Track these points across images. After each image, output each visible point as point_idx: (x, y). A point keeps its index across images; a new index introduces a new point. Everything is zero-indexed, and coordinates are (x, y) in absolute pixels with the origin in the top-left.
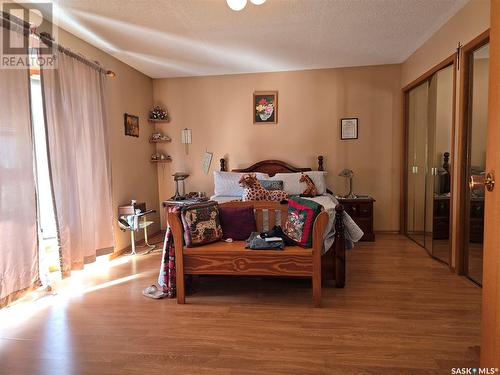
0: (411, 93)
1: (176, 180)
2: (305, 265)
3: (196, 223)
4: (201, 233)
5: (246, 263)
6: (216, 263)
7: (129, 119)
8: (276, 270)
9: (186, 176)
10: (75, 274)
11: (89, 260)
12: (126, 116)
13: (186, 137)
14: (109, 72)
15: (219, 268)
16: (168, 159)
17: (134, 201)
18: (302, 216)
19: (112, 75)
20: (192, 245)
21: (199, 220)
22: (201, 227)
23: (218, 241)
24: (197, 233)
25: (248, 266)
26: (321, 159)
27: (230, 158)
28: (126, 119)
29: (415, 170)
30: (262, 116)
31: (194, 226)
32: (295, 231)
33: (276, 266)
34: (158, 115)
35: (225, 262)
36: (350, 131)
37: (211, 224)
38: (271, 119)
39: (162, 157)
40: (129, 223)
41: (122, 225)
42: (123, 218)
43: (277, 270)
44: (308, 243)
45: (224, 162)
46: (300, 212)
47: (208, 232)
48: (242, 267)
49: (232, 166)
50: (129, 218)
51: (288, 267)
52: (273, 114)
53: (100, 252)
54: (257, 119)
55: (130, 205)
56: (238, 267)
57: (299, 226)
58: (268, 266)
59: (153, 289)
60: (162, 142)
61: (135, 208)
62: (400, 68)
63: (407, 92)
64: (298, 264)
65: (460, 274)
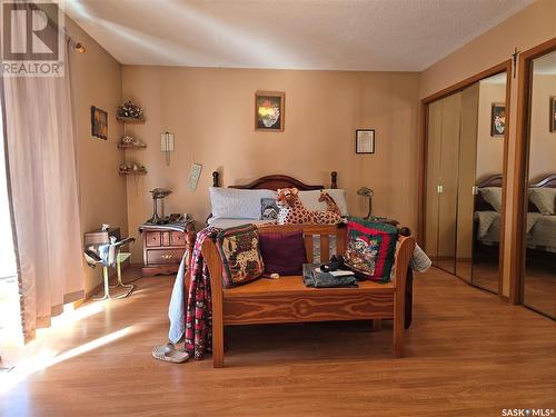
0: (431, 105)
1: (155, 198)
2: (384, 305)
3: (236, 254)
4: (243, 268)
5: (309, 306)
6: (268, 308)
7: (97, 114)
8: (347, 313)
9: (167, 193)
10: (40, 333)
11: (57, 311)
12: (93, 109)
13: (167, 143)
14: (79, 46)
15: (272, 314)
16: (142, 170)
17: (105, 226)
18: (374, 243)
19: (81, 50)
20: (233, 285)
21: (239, 250)
22: (242, 259)
23: (261, 277)
24: (239, 268)
25: (311, 310)
26: (334, 175)
27: (225, 172)
28: (93, 112)
29: (440, 189)
30: (265, 122)
31: (233, 258)
32: (365, 262)
33: (348, 308)
34: (130, 113)
35: (282, 306)
36: (366, 145)
37: (253, 255)
38: (277, 126)
39: (135, 168)
40: (101, 256)
41: (90, 259)
42: (91, 249)
43: (350, 313)
44: (382, 276)
45: (217, 176)
46: (371, 237)
47: (251, 265)
48: (303, 311)
49: (227, 180)
50: (101, 249)
51: (362, 308)
52: (279, 119)
53: (68, 299)
54: (260, 125)
55: (100, 230)
56: (298, 312)
57: (370, 255)
58: (337, 309)
59: (168, 349)
60: (134, 147)
61: (110, 235)
62: (418, 77)
63: (427, 103)
64: (375, 304)
65: (515, 304)
